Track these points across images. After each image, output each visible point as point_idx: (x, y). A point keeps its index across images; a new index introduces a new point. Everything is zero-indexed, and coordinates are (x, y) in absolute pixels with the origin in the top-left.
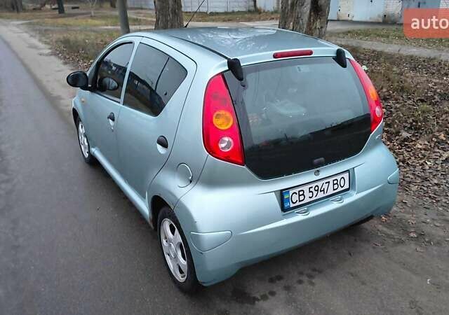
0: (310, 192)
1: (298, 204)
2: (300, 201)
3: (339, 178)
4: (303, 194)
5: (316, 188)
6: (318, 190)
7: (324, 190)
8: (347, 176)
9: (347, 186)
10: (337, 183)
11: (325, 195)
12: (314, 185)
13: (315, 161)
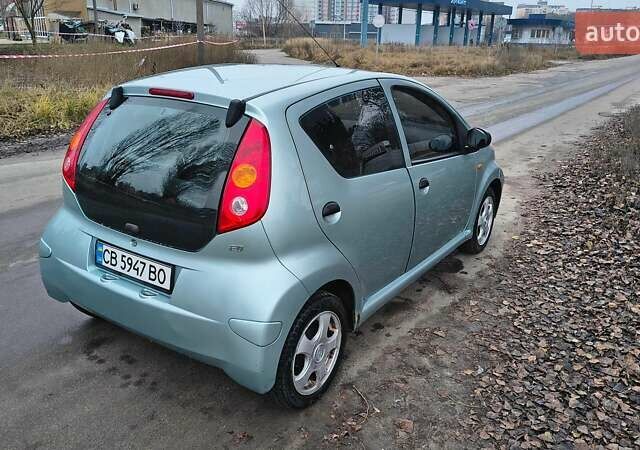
0: (122, 261)
1: (109, 265)
2: (111, 264)
3: (158, 267)
4: (115, 259)
5: (130, 262)
6: (131, 265)
7: (137, 270)
8: (168, 271)
9: (167, 286)
10: (154, 273)
11: (138, 277)
12: (128, 255)
13: (128, 224)
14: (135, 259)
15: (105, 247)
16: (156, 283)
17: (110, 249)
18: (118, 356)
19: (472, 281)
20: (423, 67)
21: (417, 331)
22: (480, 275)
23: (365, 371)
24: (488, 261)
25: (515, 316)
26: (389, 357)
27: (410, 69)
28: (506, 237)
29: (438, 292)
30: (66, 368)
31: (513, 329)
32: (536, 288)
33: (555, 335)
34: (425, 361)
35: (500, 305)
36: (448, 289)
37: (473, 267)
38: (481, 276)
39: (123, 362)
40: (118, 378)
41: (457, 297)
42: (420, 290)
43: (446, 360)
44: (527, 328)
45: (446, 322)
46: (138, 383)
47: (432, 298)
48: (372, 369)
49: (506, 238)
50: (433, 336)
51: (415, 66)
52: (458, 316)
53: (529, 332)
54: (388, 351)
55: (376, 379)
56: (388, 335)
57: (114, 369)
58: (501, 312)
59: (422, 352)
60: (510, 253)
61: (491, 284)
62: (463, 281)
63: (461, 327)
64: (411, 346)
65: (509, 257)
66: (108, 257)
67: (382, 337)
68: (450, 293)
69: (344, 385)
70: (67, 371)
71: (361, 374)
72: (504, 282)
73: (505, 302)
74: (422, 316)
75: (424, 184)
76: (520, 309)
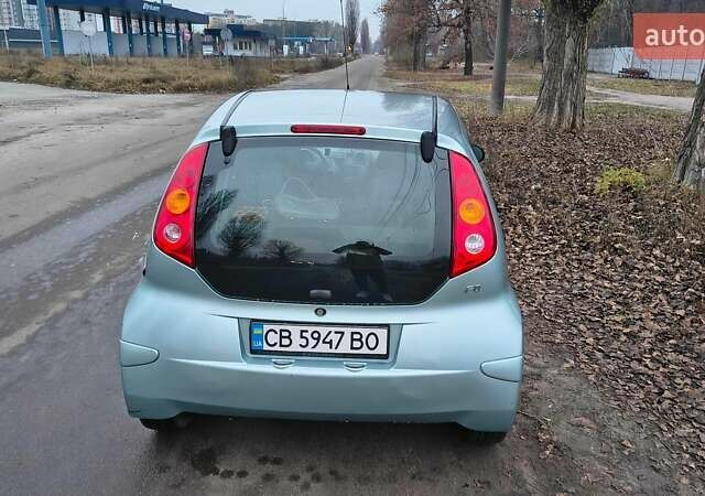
0: (302, 337)
1: (277, 348)
2: (281, 345)
3: (365, 332)
4: (289, 337)
5: (316, 335)
6: (318, 339)
7: (330, 343)
8: (382, 334)
9: (382, 350)
10: (360, 340)
11: (333, 351)
12: (311, 329)
13: (313, 292)
14: (323, 331)
15: (267, 327)
16: (365, 350)
17: (277, 328)
20: (158, 83)
27: (144, 85)
66: (273, 338)
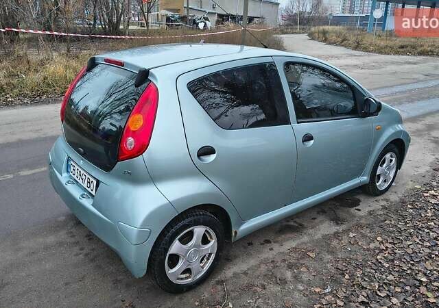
7: (83, 180)
8: (95, 182)
9: (94, 192)
10: (89, 183)
11: (83, 185)
12: (80, 169)
13: (79, 148)
14: (82, 172)
15: (71, 162)
16: (90, 190)
17: (73, 164)
18: (85, 234)
19: (361, 217)
20: (409, 49)
21: (294, 249)
22: (370, 213)
23: (238, 274)
24: (383, 203)
25: (381, 251)
26: (263, 266)
28: (410, 185)
29: (327, 222)
30: (51, 237)
31: (374, 261)
32: (412, 230)
33: (409, 272)
34: (289, 274)
35: (373, 240)
36: (337, 221)
37: (367, 206)
38: (371, 215)
39: (85, 239)
40: (76, 249)
41: (341, 228)
42: (314, 219)
43: (305, 277)
44: (387, 262)
45: (322, 246)
46: (86, 255)
47: (321, 226)
48: (245, 273)
49: (410, 187)
50: (305, 255)
51: (402, 47)
52: (334, 243)
53: (387, 265)
54: (265, 262)
55: (245, 280)
56: (271, 249)
57: (77, 243)
58: (372, 246)
59: (290, 267)
60: (407, 200)
61: (376, 222)
62: (354, 216)
63: (332, 252)
64: (284, 260)
65: (403, 202)
66: (72, 169)
67: (267, 250)
68: (338, 224)
69: (219, 281)
70: (51, 239)
71: (235, 275)
72: (388, 222)
73: (379, 239)
74: (305, 239)
75: (308, 138)
76: (390, 246)
